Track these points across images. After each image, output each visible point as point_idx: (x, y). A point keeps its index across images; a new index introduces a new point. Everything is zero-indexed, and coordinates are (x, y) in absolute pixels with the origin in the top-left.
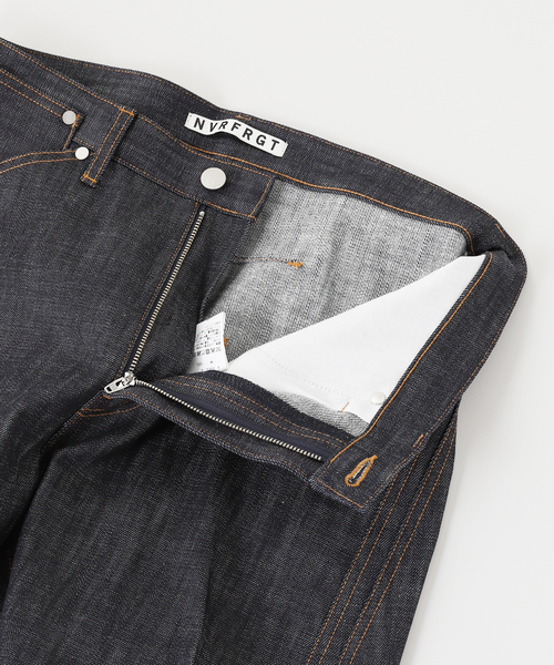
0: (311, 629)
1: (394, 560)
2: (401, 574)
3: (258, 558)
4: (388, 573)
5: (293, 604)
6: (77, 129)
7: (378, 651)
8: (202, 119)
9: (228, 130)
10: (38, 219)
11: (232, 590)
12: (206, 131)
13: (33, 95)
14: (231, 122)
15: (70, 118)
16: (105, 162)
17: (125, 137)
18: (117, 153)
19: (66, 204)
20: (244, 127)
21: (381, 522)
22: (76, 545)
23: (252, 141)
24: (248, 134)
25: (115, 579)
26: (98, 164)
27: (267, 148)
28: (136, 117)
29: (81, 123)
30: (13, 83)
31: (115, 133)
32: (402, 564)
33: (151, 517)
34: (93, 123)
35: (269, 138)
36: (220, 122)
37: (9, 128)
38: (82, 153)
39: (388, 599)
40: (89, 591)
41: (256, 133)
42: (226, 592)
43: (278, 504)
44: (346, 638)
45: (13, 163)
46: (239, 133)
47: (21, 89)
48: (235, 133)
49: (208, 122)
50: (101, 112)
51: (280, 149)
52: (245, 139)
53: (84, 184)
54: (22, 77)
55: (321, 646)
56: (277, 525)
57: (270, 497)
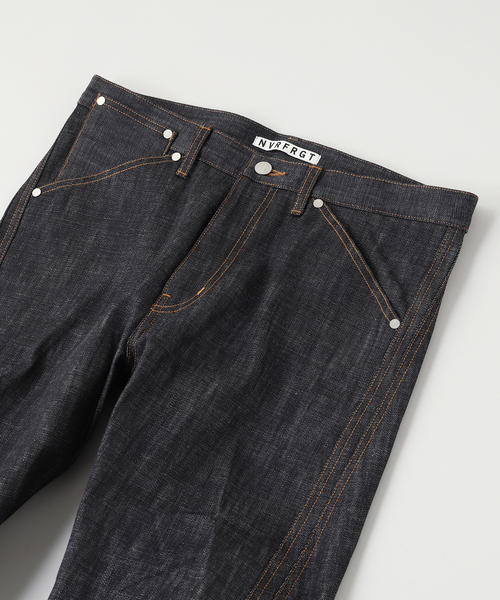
0: (311, 478)
1: (370, 430)
2: (375, 441)
3: (277, 430)
4: (366, 440)
5: (300, 462)
6: (173, 141)
7: (356, 492)
8: (264, 140)
9: (280, 148)
10: (149, 202)
11: (258, 452)
12: (266, 148)
13: (145, 121)
14: (283, 143)
15: (168, 134)
16: (192, 161)
17: (204, 144)
18: (199, 155)
19: (167, 191)
20: (292, 146)
21: (363, 407)
22: (151, 403)
23: (297, 156)
24: (294, 150)
25: (174, 432)
26: (187, 163)
27: (307, 159)
28: (212, 131)
29: (175, 137)
30: (131, 113)
31: (198, 142)
32: (376, 434)
33: (205, 390)
34: (183, 137)
35: (308, 153)
36: (276, 142)
37: (128, 142)
38: (176, 157)
39: (365, 458)
40: (155, 438)
41: (300, 150)
42: (254, 453)
43: (292, 394)
44: (334, 484)
45: (130, 165)
46: (288, 151)
47: (137, 117)
48: (285, 150)
49: (268, 141)
50: (189, 130)
51: (316, 159)
52: (292, 155)
53: (178, 177)
54: (138, 110)
55: (318, 490)
56: (291, 409)
57: (287, 390)
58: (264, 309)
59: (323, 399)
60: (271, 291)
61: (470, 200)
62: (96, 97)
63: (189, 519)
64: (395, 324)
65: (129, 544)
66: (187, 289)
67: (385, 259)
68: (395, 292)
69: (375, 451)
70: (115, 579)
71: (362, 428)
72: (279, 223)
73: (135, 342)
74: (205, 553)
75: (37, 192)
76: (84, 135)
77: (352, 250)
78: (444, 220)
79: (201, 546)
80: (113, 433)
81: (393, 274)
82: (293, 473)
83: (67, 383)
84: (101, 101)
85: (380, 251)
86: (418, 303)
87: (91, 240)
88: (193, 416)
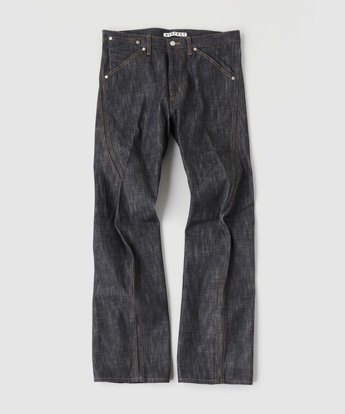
0: (229, 130)
1: (239, 111)
2: (242, 114)
3: (214, 121)
4: (239, 114)
5: (224, 127)
6: (140, 44)
8: (166, 34)
9: (173, 35)
12: (169, 36)
13: (128, 40)
14: (173, 33)
15: (138, 42)
17: (151, 42)
18: (151, 46)
19: (148, 62)
20: (177, 33)
21: (234, 105)
23: (179, 35)
25: (193, 132)
26: (149, 50)
27: (183, 36)
28: (151, 37)
29: (140, 42)
30: (123, 39)
31: (149, 42)
33: (195, 117)
34: (143, 42)
35: (183, 33)
36: (171, 33)
37: (126, 50)
38: (144, 49)
39: (241, 119)
41: (180, 33)
45: (132, 57)
46: (176, 35)
47: (125, 40)
49: (168, 34)
50: (143, 39)
51: (186, 35)
53: (148, 56)
54: (124, 37)
56: (216, 113)
57: (212, 109)
58: (197, 88)
59: (223, 107)
60: (197, 82)
61: (238, 32)
62: (108, 38)
63: (208, 153)
64: (233, 78)
65: (199, 166)
66: (176, 90)
67: (221, 60)
68: (229, 69)
69: (243, 116)
70: (202, 175)
71: (237, 111)
72: (186, 60)
73: (172, 111)
74: (218, 159)
75: (106, 77)
76: (111, 52)
77: (212, 60)
78: (234, 41)
79: (216, 158)
80: (181, 139)
81: (225, 64)
82: (224, 131)
83: (159, 130)
84: (111, 38)
85: (218, 58)
86: (237, 70)
87: (131, 86)
88: (196, 126)
